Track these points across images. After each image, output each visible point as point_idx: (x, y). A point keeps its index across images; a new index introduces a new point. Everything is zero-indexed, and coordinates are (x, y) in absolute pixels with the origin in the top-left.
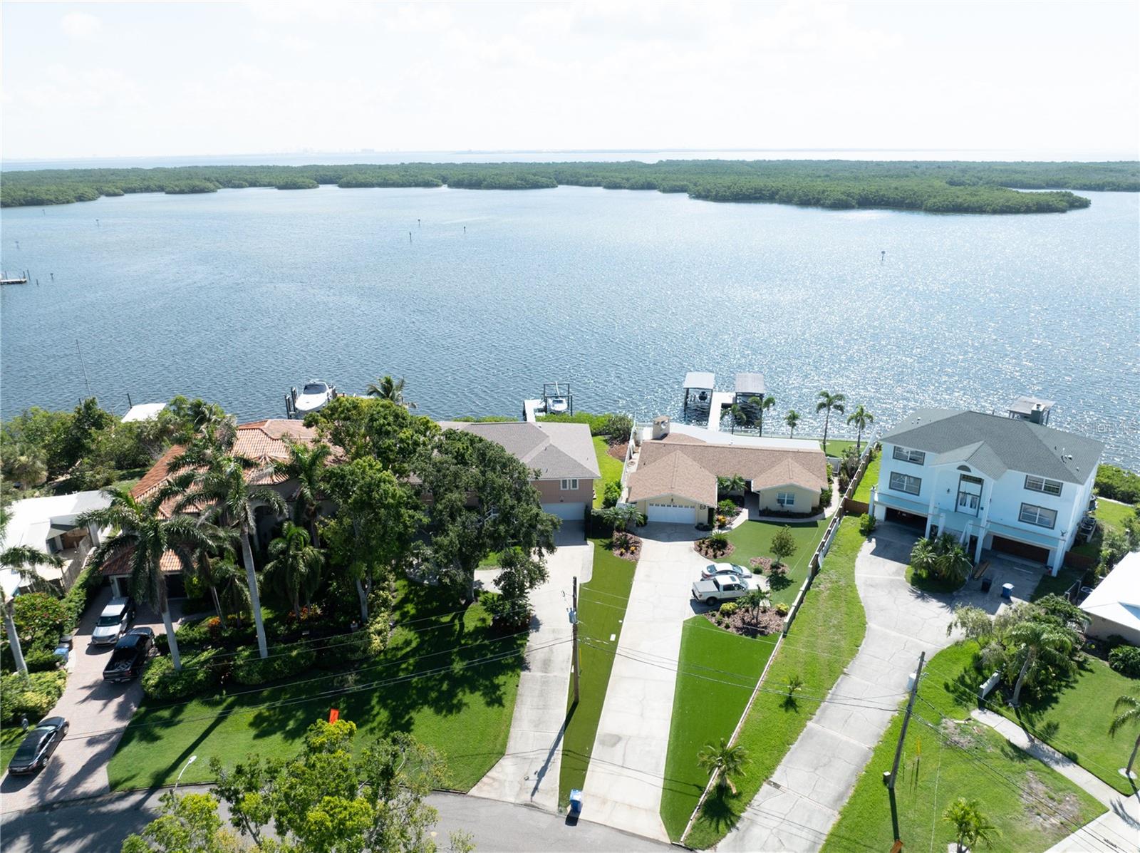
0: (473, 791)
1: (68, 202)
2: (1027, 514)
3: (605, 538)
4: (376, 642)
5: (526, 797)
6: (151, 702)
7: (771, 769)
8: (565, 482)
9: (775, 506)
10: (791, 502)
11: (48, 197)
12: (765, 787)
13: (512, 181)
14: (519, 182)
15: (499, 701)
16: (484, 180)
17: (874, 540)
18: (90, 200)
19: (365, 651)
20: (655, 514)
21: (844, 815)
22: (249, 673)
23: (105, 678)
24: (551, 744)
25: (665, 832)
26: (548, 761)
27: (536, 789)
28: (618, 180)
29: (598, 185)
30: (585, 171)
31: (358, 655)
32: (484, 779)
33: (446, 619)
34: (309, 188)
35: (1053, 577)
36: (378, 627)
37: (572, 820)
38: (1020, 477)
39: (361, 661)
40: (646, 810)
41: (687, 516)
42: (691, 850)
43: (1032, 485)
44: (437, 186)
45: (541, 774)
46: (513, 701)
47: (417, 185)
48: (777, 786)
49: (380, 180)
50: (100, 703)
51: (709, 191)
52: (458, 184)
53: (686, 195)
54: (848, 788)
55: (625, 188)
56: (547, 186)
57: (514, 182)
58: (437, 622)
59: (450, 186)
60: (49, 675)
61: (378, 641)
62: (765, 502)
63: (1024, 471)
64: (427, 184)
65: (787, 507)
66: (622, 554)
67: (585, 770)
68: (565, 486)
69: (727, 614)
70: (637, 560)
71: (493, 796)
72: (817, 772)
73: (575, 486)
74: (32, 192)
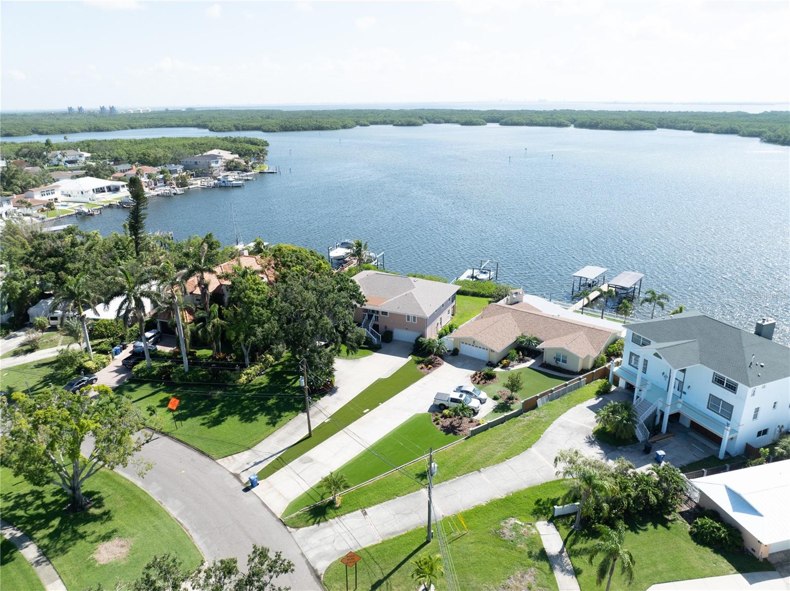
0: (219, 461)
1: (337, 129)
2: (714, 403)
3: (421, 357)
4: (243, 379)
5: (238, 472)
7: (370, 505)
8: (408, 317)
9: (553, 363)
11: (327, 126)
12: (359, 512)
13: (621, 124)
14: (626, 125)
15: (274, 424)
16: (601, 123)
17: (601, 399)
19: (234, 381)
20: (465, 350)
21: (383, 543)
23: (123, 364)
24: (274, 453)
25: (283, 512)
26: (266, 459)
27: (247, 469)
28: (706, 126)
29: (691, 129)
30: (684, 119)
31: (230, 383)
32: (230, 457)
33: (289, 377)
34: (480, 125)
37: (247, 490)
38: (709, 373)
39: (231, 386)
40: (285, 498)
41: (483, 355)
42: (285, 525)
43: (719, 381)
44: (567, 126)
45: (256, 464)
46: (280, 427)
47: (552, 125)
48: (365, 514)
49: (528, 121)
51: (779, 137)
52: (582, 125)
53: (758, 139)
54: (403, 531)
55: (711, 132)
56: (648, 129)
57: (622, 125)
58: (285, 377)
59: (576, 126)
60: (104, 356)
62: (548, 358)
63: (713, 369)
64: (560, 125)
65: (561, 364)
66: (422, 368)
67: (278, 469)
68: (408, 320)
69: (445, 417)
70: (428, 373)
71: (225, 466)
72: (396, 516)
73: (414, 321)
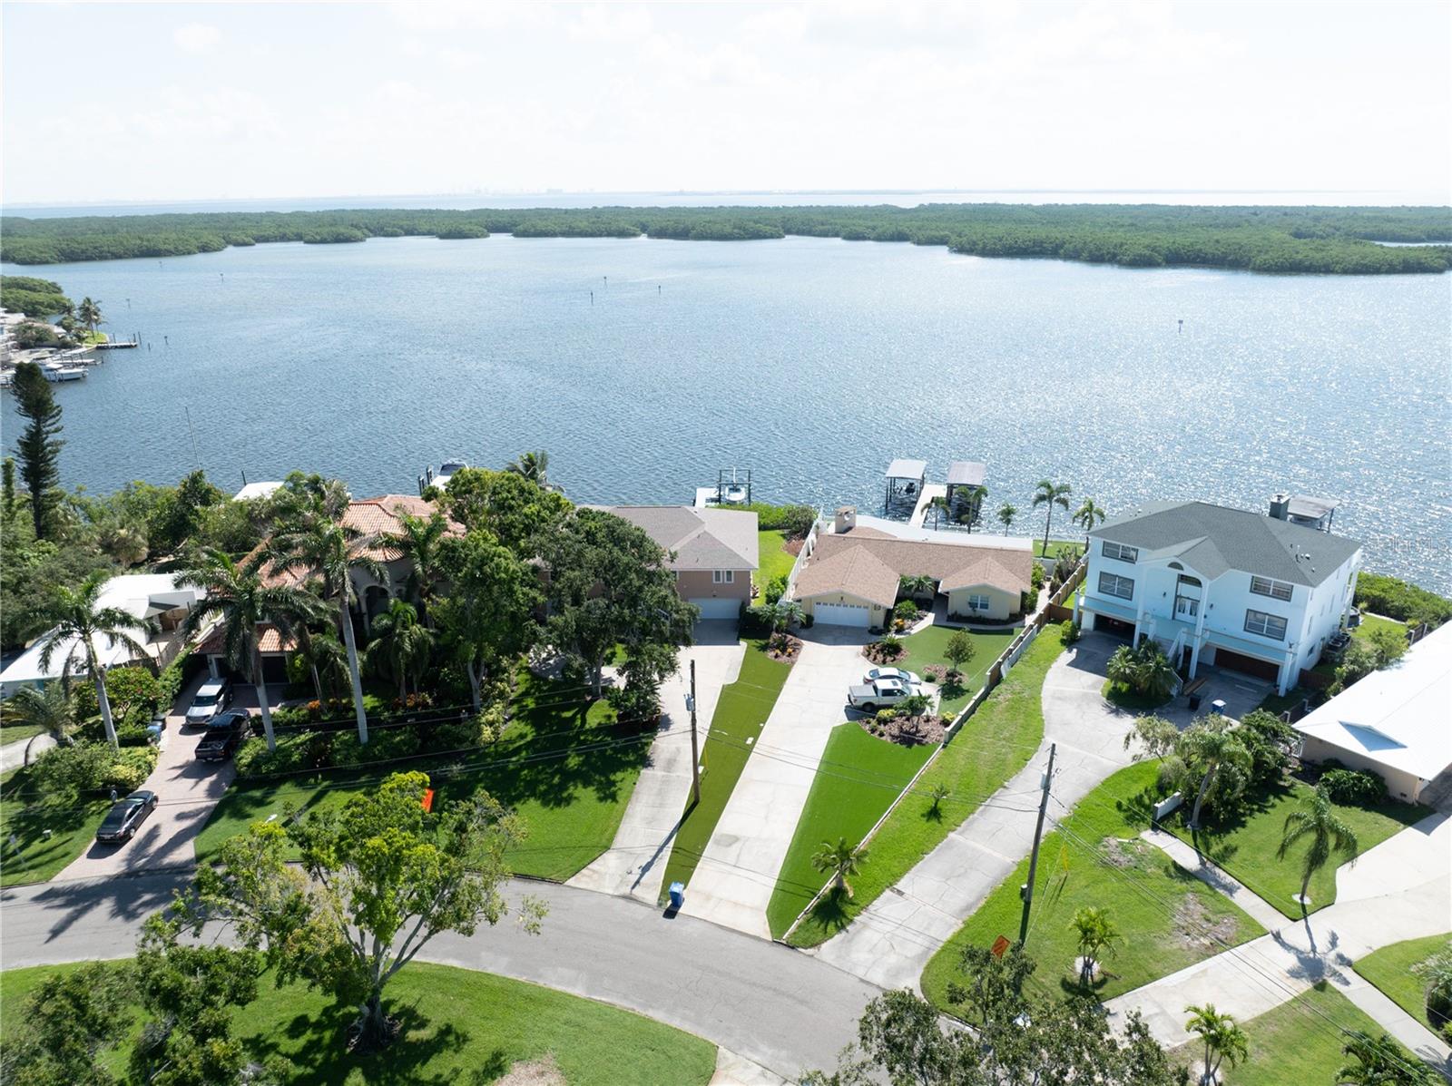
0: (571, 882)
1: (189, 253)
2: (1254, 623)
3: (760, 639)
4: (487, 732)
5: (626, 890)
6: (243, 783)
7: (897, 877)
8: (718, 573)
9: (967, 611)
10: (985, 606)
11: (166, 247)
12: (888, 893)
13: (728, 229)
14: (736, 231)
15: (613, 797)
16: (693, 228)
17: (1075, 650)
18: (215, 250)
19: (473, 742)
20: (822, 615)
21: (967, 925)
22: (347, 758)
23: (198, 757)
24: (661, 841)
25: (768, 929)
26: (656, 856)
27: (638, 882)
28: (860, 229)
29: (836, 235)
30: (821, 218)
31: (465, 747)
32: (584, 871)
33: (568, 714)
34: (478, 237)
35: (1280, 697)
36: (490, 718)
37: (671, 914)
38: (1245, 578)
39: (470, 752)
40: (752, 908)
41: (860, 618)
42: (793, 948)
43: (1257, 588)
44: (634, 235)
45: (646, 869)
46: (628, 799)
47: (610, 234)
48: (900, 893)
49: (565, 228)
50: (192, 781)
51: (975, 243)
52: (660, 234)
53: (945, 249)
54: (979, 899)
55: (869, 239)
56: (772, 237)
57: (730, 231)
58: (558, 716)
59: (650, 236)
60: (140, 750)
61: (489, 732)
62: (955, 605)
63: (1250, 571)
64: (622, 234)
65: (980, 611)
66: (777, 656)
67: (694, 867)
68: (718, 579)
69: (884, 722)
70: (793, 663)
71: (591, 887)
72: (949, 882)
73: (729, 579)
74: (148, 240)
